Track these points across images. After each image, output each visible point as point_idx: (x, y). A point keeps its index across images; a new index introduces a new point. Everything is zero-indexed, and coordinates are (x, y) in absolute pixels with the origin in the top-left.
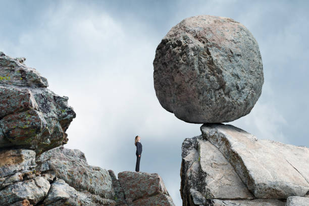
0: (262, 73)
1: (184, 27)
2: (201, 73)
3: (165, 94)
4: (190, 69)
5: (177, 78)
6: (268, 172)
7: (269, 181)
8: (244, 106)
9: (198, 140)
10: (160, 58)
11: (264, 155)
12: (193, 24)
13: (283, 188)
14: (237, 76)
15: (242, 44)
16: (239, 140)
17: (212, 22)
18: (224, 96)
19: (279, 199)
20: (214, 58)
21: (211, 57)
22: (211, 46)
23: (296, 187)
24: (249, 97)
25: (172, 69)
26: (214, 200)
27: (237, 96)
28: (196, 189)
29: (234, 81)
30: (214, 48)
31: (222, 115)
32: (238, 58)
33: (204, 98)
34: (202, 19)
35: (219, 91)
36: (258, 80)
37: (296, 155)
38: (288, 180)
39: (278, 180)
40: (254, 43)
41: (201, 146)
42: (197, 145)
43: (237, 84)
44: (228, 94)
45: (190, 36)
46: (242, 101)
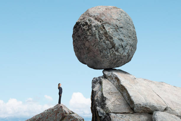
0: (136, 37)
1: (88, 14)
2: (100, 40)
3: (80, 54)
4: (94, 38)
5: (87, 44)
6: (142, 97)
7: (143, 103)
8: (127, 57)
9: (101, 78)
10: (76, 33)
11: (140, 87)
12: (93, 12)
13: (151, 106)
14: (122, 40)
15: (123, 21)
16: (125, 79)
17: (104, 10)
18: (115, 52)
19: (148, 113)
20: (108, 30)
21: (105, 30)
22: (105, 24)
23: (158, 106)
24: (130, 52)
25: (84, 39)
26: (110, 114)
27: (123, 51)
28: (100, 107)
29: (120, 43)
30: (107, 24)
31: (115, 63)
32: (121, 29)
33: (103, 54)
34: (99, 8)
35: (112, 49)
36: (134, 41)
37: (158, 87)
38: (154, 102)
39: (148, 102)
40: (130, 20)
41: (103, 82)
42: (101, 81)
43: (122, 44)
44: (117, 51)
45: (92, 19)
46: (126, 54)
